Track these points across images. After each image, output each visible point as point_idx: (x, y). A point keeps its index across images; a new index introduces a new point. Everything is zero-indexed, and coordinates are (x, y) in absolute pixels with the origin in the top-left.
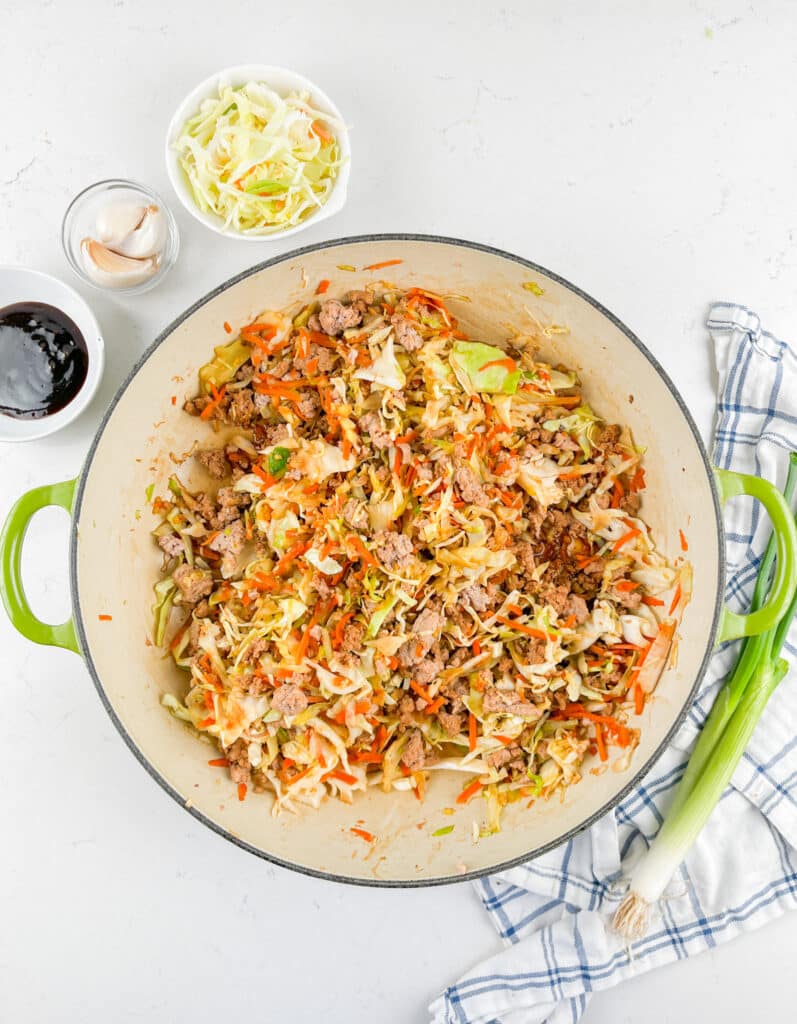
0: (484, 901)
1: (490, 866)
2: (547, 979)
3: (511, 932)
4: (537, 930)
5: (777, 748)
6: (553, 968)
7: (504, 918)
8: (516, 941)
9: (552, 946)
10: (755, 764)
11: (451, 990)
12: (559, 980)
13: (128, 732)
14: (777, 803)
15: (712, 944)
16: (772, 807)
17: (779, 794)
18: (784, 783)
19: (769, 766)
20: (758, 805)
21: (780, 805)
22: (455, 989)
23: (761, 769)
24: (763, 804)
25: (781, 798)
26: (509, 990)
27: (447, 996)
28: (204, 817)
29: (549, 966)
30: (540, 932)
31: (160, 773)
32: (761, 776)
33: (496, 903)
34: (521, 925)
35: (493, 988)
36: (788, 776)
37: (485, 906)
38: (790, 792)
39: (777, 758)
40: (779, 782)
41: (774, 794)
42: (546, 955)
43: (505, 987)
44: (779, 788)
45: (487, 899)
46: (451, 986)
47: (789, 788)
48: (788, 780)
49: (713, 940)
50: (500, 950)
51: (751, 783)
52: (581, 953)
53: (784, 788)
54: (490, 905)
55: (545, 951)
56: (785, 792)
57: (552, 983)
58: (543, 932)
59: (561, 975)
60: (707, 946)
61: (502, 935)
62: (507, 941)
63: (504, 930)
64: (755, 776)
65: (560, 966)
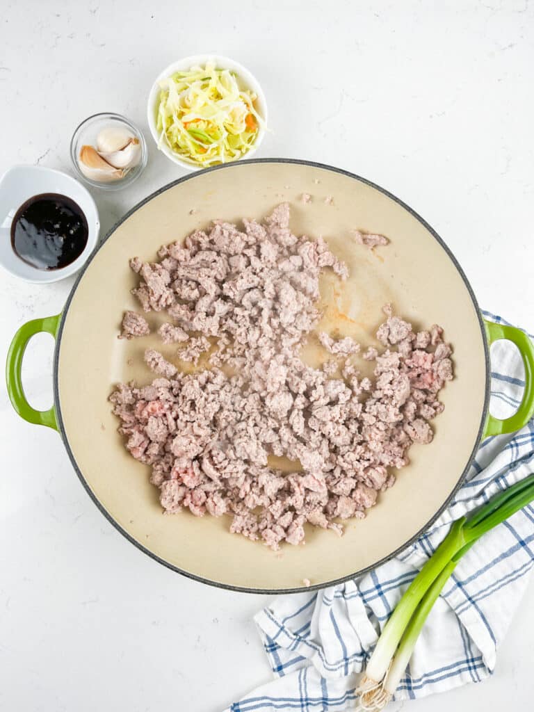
0: (265, 646)
1: (326, 582)
2: (299, 703)
3: (280, 668)
4: (297, 670)
5: (473, 573)
6: (304, 697)
7: (277, 659)
8: (282, 675)
9: (305, 683)
10: (456, 580)
11: (235, 705)
12: (307, 704)
13: (88, 484)
14: (467, 608)
15: (412, 697)
16: (463, 610)
17: (469, 603)
18: (474, 596)
19: (465, 583)
20: (454, 608)
21: (468, 610)
22: (238, 704)
23: (459, 584)
24: (456, 609)
25: (470, 606)
26: (273, 707)
27: (232, 708)
28: (137, 542)
29: (301, 696)
30: (298, 672)
31: (108, 511)
32: (458, 589)
33: (273, 648)
34: (287, 665)
35: (263, 705)
36: (477, 592)
37: (265, 649)
38: (477, 603)
39: (471, 579)
40: (470, 596)
41: (466, 601)
42: (300, 689)
43: (270, 705)
44: (470, 599)
45: (267, 644)
46: (236, 702)
47: (477, 600)
48: (476, 595)
49: (413, 694)
50: (271, 680)
51: (450, 592)
52: (324, 689)
53: (474, 599)
54: (268, 649)
55: (301, 686)
56: (473, 603)
57: (302, 706)
58: (301, 672)
59: (309, 702)
60: (409, 697)
61: (274, 670)
62: (277, 674)
63: (275, 667)
64: (454, 589)
65: (309, 697)
